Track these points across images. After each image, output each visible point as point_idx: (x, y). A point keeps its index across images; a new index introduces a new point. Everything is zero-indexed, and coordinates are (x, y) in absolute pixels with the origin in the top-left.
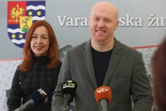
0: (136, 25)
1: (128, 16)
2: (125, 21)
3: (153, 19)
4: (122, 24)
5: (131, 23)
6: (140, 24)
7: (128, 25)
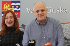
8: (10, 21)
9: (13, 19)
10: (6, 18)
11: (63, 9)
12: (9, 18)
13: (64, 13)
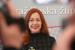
0: (53, 13)
1: (48, 8)
2: (46, 11)
3: (63, 10)
4: (44, 13)
5: (50, 12)
6: (55, 13)
7: (48, 13)
8: (36, 25)
9: (40, 22)
10: (30, 20)
11: (51, 10)
12: (35, 20)
13: (52, 14)
